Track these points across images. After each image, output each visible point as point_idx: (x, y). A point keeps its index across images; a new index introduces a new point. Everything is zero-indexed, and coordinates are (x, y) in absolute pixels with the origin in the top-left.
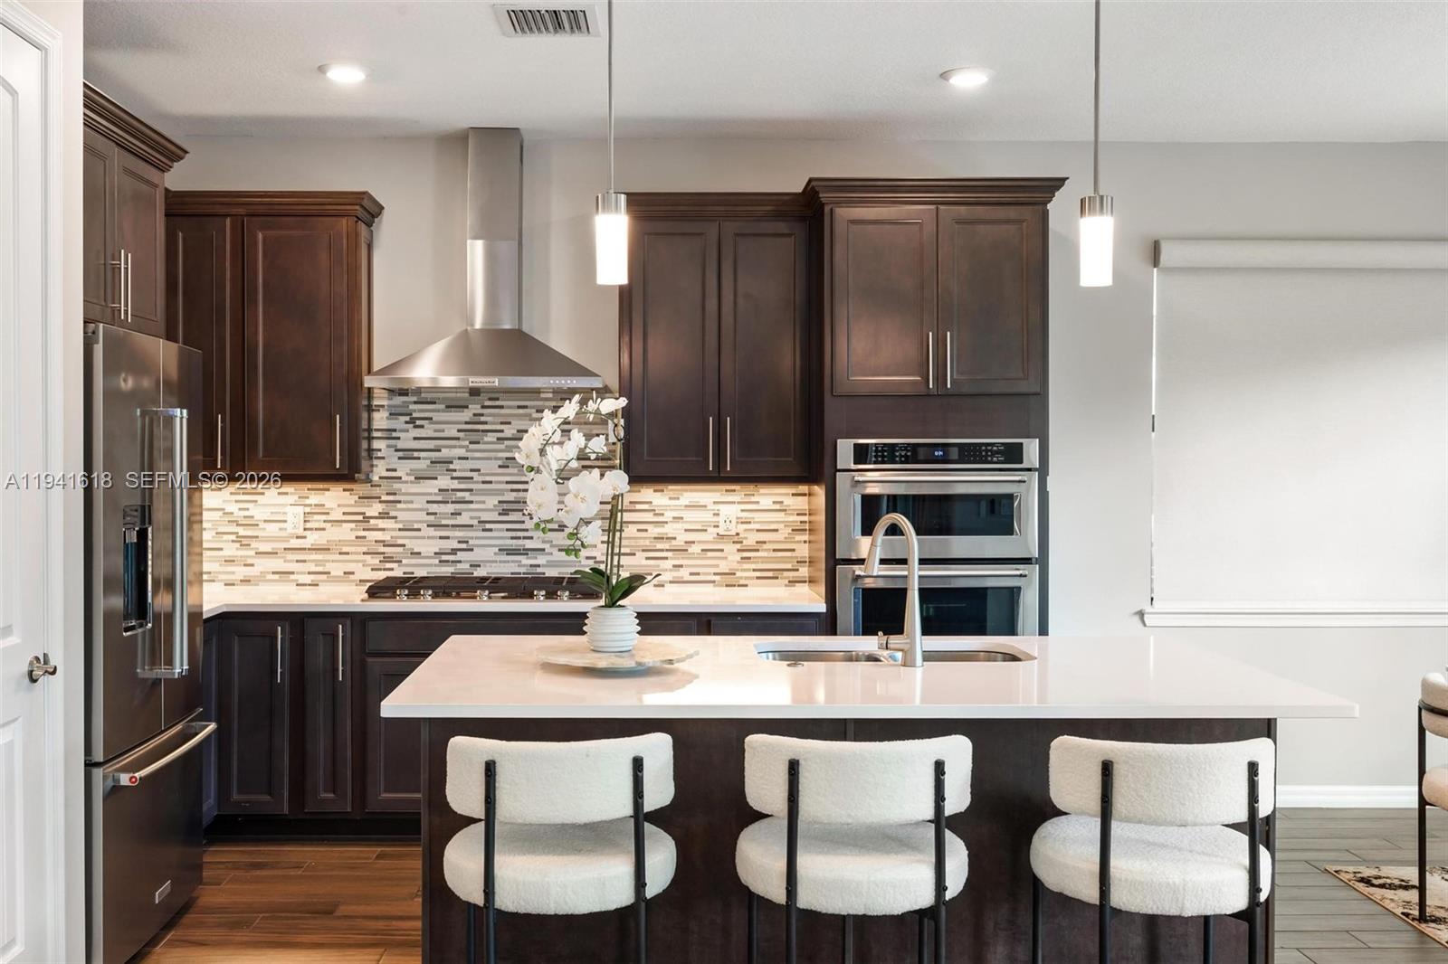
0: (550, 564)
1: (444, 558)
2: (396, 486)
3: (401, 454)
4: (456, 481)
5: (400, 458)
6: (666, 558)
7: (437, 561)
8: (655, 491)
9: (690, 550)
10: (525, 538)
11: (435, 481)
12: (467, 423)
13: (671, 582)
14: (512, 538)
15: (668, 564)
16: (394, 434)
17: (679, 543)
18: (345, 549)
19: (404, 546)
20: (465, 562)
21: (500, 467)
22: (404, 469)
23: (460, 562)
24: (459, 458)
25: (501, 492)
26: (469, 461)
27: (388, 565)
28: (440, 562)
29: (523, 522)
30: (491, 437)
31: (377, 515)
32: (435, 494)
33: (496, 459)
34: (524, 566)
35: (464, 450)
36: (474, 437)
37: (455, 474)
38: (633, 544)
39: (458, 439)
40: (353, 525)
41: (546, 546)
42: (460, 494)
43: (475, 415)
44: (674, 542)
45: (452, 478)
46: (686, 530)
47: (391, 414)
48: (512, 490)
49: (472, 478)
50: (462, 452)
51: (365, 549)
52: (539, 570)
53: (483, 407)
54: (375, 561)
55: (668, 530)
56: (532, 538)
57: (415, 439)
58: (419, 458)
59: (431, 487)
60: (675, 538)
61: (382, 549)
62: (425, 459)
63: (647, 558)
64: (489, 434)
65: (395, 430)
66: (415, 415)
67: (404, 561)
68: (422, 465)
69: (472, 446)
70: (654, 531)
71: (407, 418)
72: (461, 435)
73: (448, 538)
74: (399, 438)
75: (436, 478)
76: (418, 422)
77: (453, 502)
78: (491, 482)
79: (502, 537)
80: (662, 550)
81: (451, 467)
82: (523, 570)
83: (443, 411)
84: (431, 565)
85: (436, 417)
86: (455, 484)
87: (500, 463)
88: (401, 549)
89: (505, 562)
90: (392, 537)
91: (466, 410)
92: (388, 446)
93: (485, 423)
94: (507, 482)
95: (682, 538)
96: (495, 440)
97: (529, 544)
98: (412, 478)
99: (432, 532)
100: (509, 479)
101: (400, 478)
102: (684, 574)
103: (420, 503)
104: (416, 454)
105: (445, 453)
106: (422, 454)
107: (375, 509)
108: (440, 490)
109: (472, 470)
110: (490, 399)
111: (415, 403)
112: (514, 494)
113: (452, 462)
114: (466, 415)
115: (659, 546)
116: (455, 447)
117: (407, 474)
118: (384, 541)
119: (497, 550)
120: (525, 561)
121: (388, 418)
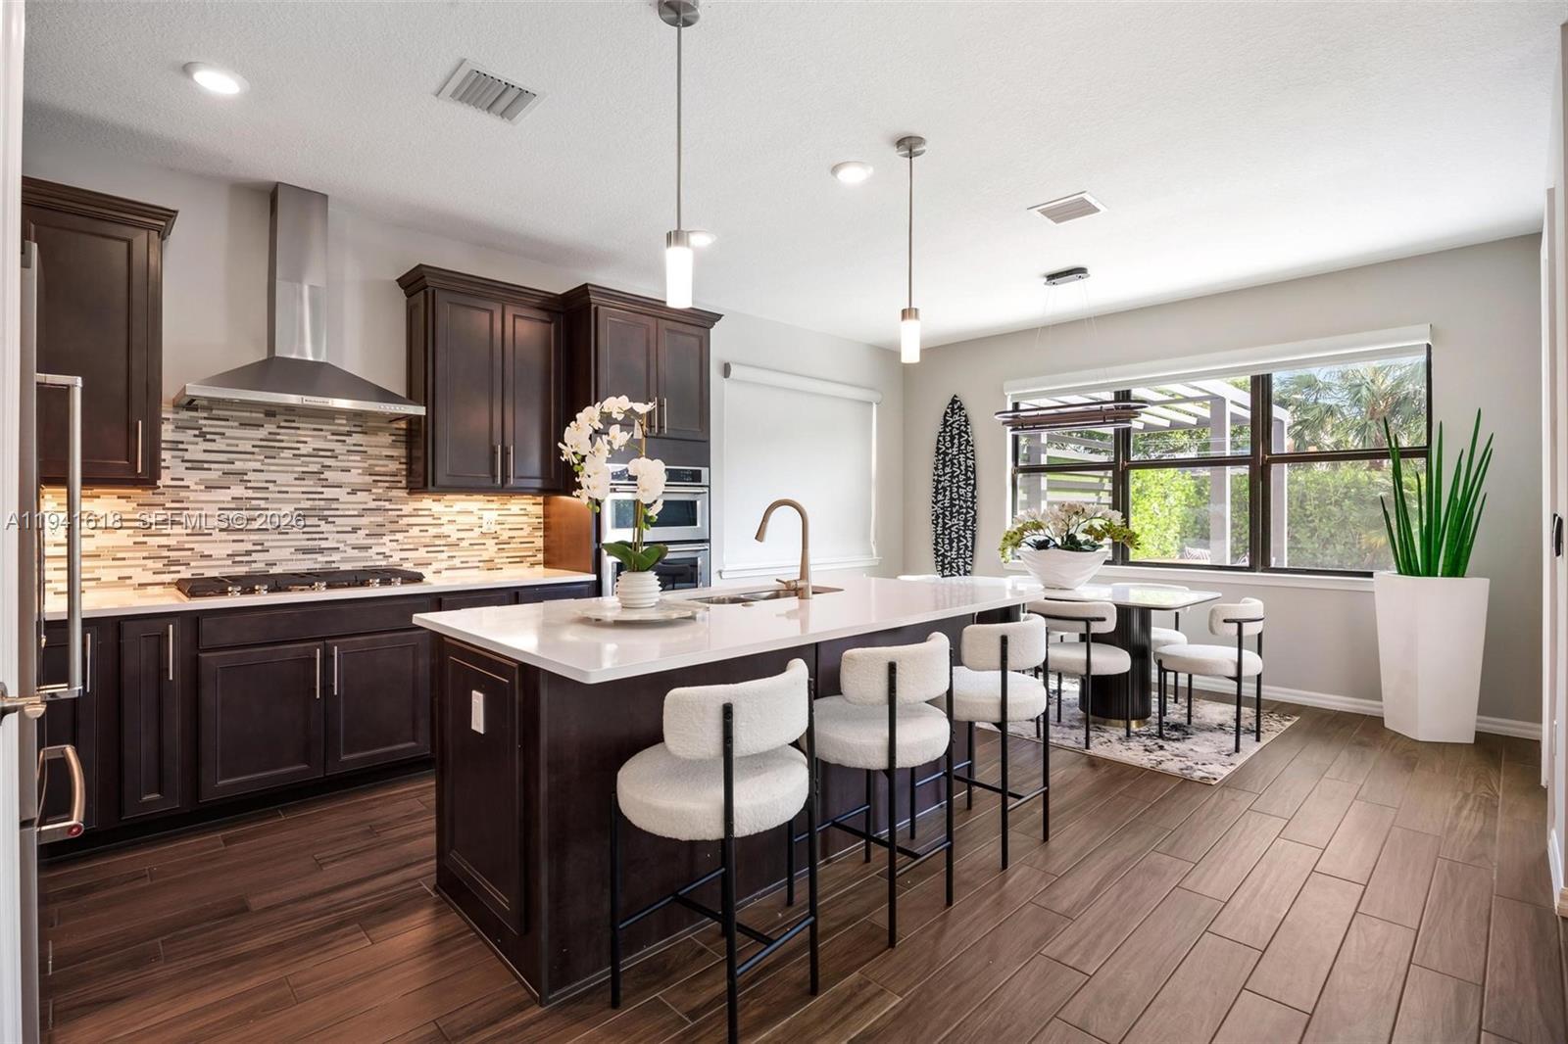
0: (344, 560)
1: (238, 559)
2: (183, 494)
3: (189, 465)
4: (251, 491)
5: (187, 468)
6: (443, 551)
7: (230, 562)
8: (434, 501)
9: (461, 545)
10: (320, 539)
11: (228, 491)
12: (261, 440)
13: (446, 569)
14: (308, 540)
15: (444, 556)
16: (181, 446)
17: (453, 539)
18: (119, 555)
19: (193, 549)
20: (260, 561)
21: (296, 479)
22: (191, 479)
23: (255, 562)
24: (254, 471)
25: (298, 501)
26: (265, 473)
27: (173, 568)
28: (233, 562)
29: (319, 526)
30: (287, 454)
32: (228, 502)
33: (292, 472)
34: (320, 562)
35: (259, 463)
36: (270, 453)
37: (249, 485)
38: (416, 541)
39: (253, 453)
40: (131, 532)
41: (341, 546)
42: (254, 502)
43: (270, 433)
44: (449, 539)
45: (246, 488)
46: (458, 530)
47: (176, 427)
48: (308, 499)
49: (268, 488)
50: (258, 465)
51: (145, 554)
52: (333, 565)
53: (279, 427)
54: (159, 565)
55: (445, 530)
56: (327, 539)
57: (205, 451)
58: (210, 469)
59: (224, 496)
60: (449, 536)
61: (166, 554)
62: (215, 470)
63: (427, 552)
64: (285, 451)
65: (182, 443)
66: (204, 430)
67: (192, 564)
68: (213, 475)
69: (267, 461)
70: (433, 531)
71: (197, 432)
72: (256, 450)
73: (242, 541)
74: (186, 450)
75: (229, 488)
76: (208, 437)
77: (247, 509)
78: (287, 492)
79: (298, 539)
80: (440, 546)
81: (246, 478)
82: (318, 566)
83: (236, 428)
84: (224, 566)
85: (229, 432)
86: (250, 493)
87: (296, 476)
88: (189, 553)
89: (300, 560)
90: (178, 542)
91: (261, 429)
92: (173, 457)
93: (282, 441)
94: (303, 493)
95: (455, 536)
96: (291, 456)
97: (324, 544)
98: (203, 487)
99: (224, 536)
100: (304, 489)
101: (188, 487)
102: (456, 562)
104: (206, 466)
105: (239, 465)
106: (213, 466)
108: (233, 498)
109: (267, 482)
110: (286, 421)
111: (205, 418)
112: (310, 503)
113: (246, 474)
114: (262, 433)
115: (437, 542)
116: (250, 460)
117: (196, 484)
118: (169, 546)
119: (293, 550)
120: (320, 558)
121: (173, 431)
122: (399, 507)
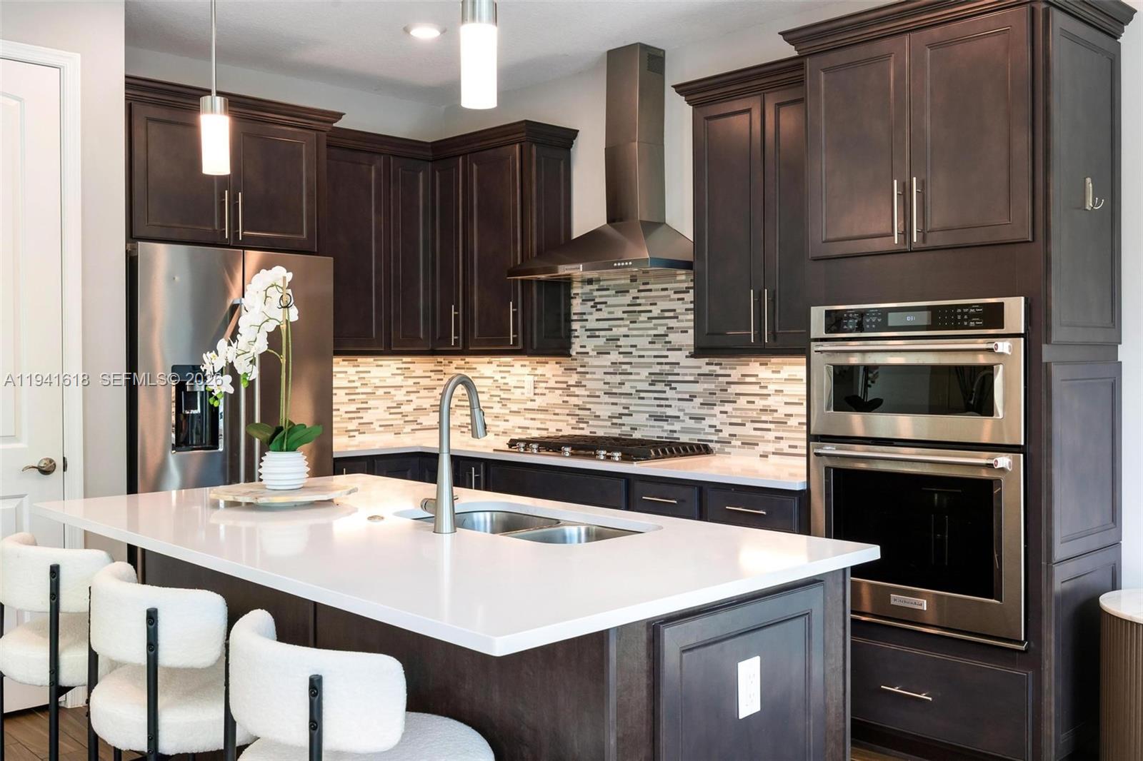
0: (684, 430)
1: (615, 421)
2: (586, 360)
3: (588, 333)
4: (621, 356)
5: (588, 337)
6: (769, 430)
7: (609, 424)
8: (761, 364)
9: (789, 423)
10: (667, 406)
11: (608, 356)
12: (629, 305)
13: (774, 453)
14: (658, 406)
15: (770, 436)
16: (585, 317)
17: (779, 415)
18: (557, 411)
19: (590, 409)
20: (628, 425)
21: (650, 343)
22: (591, 345)
23: (624, 425)
24: (624, 336)
25: (649, 365)
26: (630, 338)
27: (581, 425)
28: (612, 424)
29: (665, 392)
30: (643, 317)
31: (574, 384)
32: (610, 367)
33: (648, 336)
34: (666, 431)
35: (626, 329)
36: (633, 317)
37: (621, 350)
38: (744, 415)
39: (622, 319)
40: (560, 392)
41: (681, 414)
42: (624, 367)
43: (633, 298)
44: (775, 415)
45: (620, 353)
46: (786, 403)
47: (583, 300)
48: (658, 364)
49: (631, 353)
50: (624, 331)
51: (567, 411)
52: (675, 435)
53: (639, 291)
54: (573, 421)
55: (771, 402)
56: (670, 406)
57: (597, 320)
58: (598, 337)
59: (606, 360)
60: (776, 411)
61: (578, 412)
62: (603, 337)
63: (755, 429)
64: (642, 314)
65: (584, 314)
66: (597, 300)
67: (591, 422)
68: (601, 341)
69: (632, 326)
70: (760, 403)
71: (592, 303)
72: (625, 316)
73: (616, 404)
74: (587, 320)
75: (609, 353)
76: (599, 306)
77: (620, 374)
78: (644, 356)
79: (649, 404)
80: (766, 422)
81: (619, 343)
82: (665, 435)
83: (614, 296)
84: (606, 427)
85: (610, 301)
86: (622, 359)
87: (650, 339)
88: (587, 413)
89: (653, 427)
90: (583, 402)
91: (627, 294)
92: (581, 327)
93: (640, 305)
94: (655, 357)
95: (783, 410)
96: (646, 319)
97: (669, 412)
98: (595, 353)
99: (606, 399)
100: (656, 353)
101: (588, 353)
102: (784, 446)
103: (599, 374)
104: (597, 333)
105: (616, 332)
106: (602, 333)
107: (573, 379)
108: (612, 363)
109: (632, 346)
110: (644, 284)
111: (598, 290)
112: (659, 366)
113: (618, 340)
114: (627, 299)
115: (764, 418)
116: (620, 326)
117: (593, 350)
118: (578, 406)
119: (648, 415)
120: (667, 427)
121: (581, 304)
122: (727, 372)
